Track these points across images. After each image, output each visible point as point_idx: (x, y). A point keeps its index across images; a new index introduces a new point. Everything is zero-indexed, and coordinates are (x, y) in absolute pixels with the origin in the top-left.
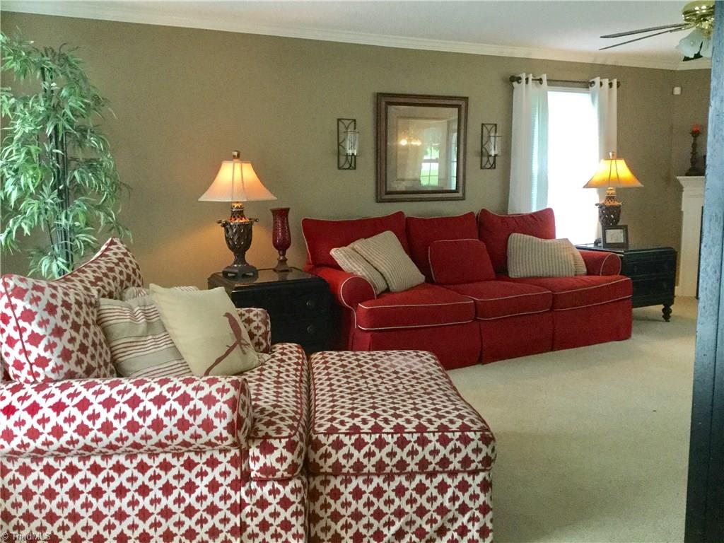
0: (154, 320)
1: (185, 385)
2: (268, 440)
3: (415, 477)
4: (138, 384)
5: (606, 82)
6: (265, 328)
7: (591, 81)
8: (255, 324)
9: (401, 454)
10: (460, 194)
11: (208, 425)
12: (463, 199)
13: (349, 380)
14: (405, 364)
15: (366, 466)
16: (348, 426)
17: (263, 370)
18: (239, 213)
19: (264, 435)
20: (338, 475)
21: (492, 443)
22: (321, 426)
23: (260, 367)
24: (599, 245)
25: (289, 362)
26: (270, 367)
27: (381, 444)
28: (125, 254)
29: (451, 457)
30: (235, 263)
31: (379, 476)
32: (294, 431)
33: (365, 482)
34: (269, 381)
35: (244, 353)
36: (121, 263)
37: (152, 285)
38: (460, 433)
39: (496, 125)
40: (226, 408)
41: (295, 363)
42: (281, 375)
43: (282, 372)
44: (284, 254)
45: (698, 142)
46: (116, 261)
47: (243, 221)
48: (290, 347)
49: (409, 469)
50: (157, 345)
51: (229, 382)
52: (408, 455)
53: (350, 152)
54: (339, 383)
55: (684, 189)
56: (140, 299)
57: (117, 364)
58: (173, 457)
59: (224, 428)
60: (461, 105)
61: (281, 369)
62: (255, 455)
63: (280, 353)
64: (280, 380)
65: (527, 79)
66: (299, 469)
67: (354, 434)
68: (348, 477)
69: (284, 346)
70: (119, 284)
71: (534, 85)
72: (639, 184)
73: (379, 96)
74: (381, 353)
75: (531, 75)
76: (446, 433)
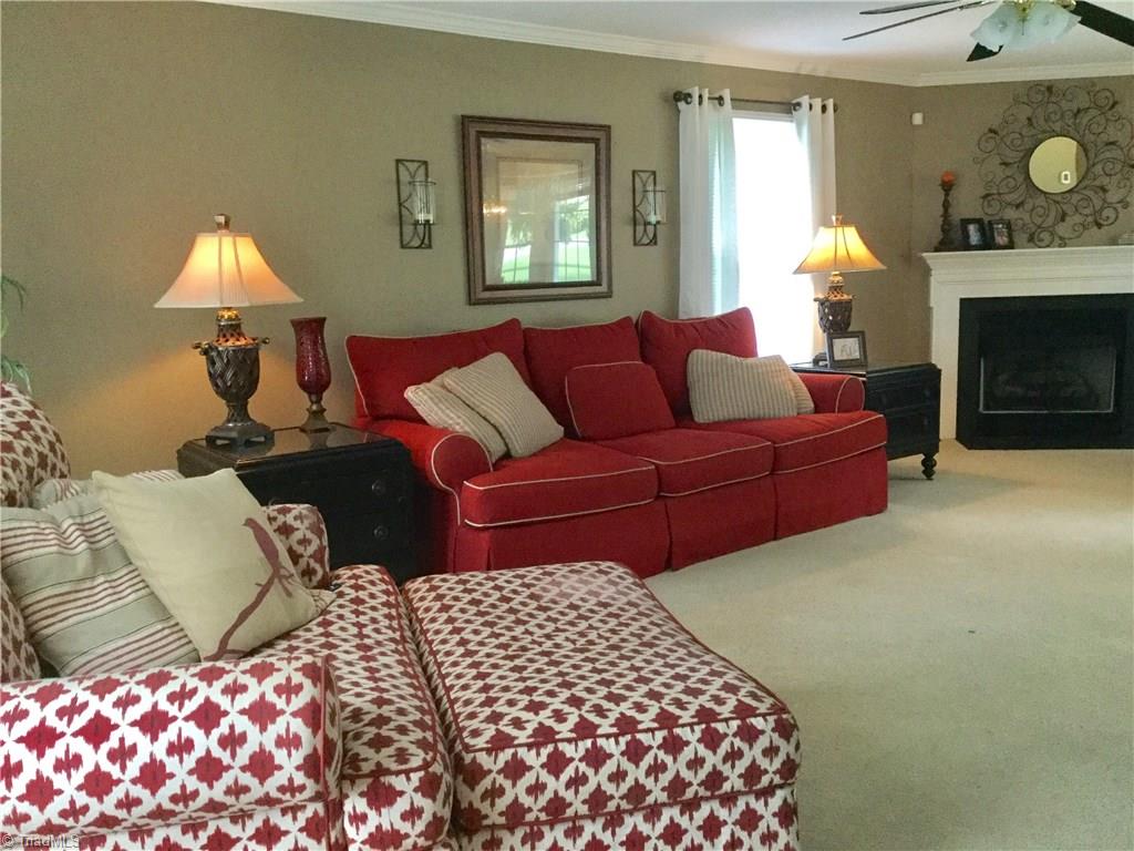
0: (105, 542)
1: (205, 684)
2: (382, 779)
3: (661, 814)
4: (101, 689)
5: (818, 103)
6: (318, 542)
7: (794, 102)
8: (298, 535)
9: (636, 773)
10: (603, 288)
11: (262, 765)
12: (608, 295)
13: (496, 630)
14: (584, 589)
15: (570, 805)
16: (530, 728)
17: (329, 623)
18: (234, 329)
19: (374, 768)
20: (516, 827)
21: (795, 733)
22: (476, 733)
23: (320, 619)
24: (821, 363)
25: (373, 603)
26: (341, 617)
27: (596, 758)
28: (31, 415)
29: (726, 769)
30: (229, 421)
31: (594, 820)
32: (431, 754)
33: (567, 834)
34: (346, 646)
35: (289, 594)
36: (24, 433)
37: (97, 474)
38: (738, 722)
39: (654, 173)
40: (298, 726)
41: (383, 604)
42: (365, 631)
43: (365, 626)
44: (318, 401)
45: (950, 199)
46: (15, 429)
47: (242, 342)
48: (367, 572)
49: (650, 800)
50: (116, 594)
51: (296, 670)
52: (648, 774)
53: (421, 217)
54: (479, 638)
55: (933, 272)
56: (71, 503)
57: (39, 643)
58: (184, 832)
59: (298, 768)
60: (598, 139)
61: (362, 619)
62: (358, 811)
63: (351, 587)
64: (367, 641)
65: (700, 97)
66: (446, 828)
67: (544, 744)
68: (535, 828)
69: (355, 571)
70: (25, 473)
71: (711, 106)
72: (879, 266)
73: (465, 121)
74: (536, 571)
75: (707, 90)
76: (713, 725)
